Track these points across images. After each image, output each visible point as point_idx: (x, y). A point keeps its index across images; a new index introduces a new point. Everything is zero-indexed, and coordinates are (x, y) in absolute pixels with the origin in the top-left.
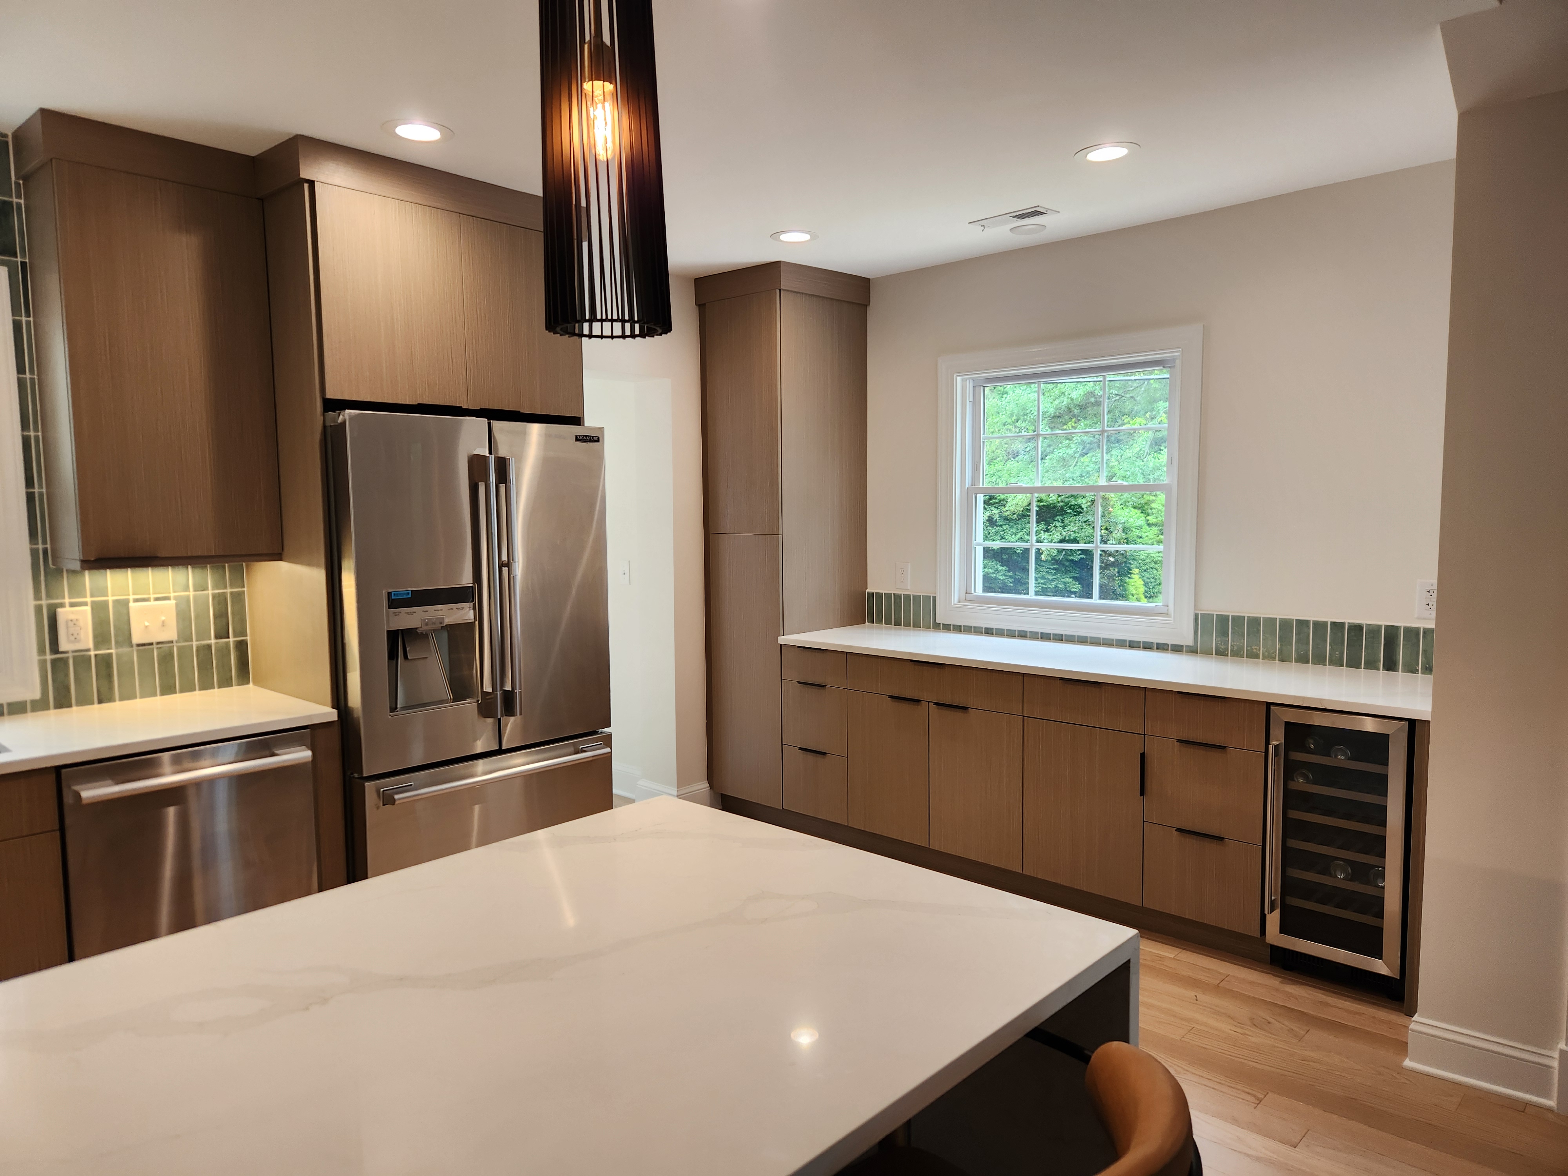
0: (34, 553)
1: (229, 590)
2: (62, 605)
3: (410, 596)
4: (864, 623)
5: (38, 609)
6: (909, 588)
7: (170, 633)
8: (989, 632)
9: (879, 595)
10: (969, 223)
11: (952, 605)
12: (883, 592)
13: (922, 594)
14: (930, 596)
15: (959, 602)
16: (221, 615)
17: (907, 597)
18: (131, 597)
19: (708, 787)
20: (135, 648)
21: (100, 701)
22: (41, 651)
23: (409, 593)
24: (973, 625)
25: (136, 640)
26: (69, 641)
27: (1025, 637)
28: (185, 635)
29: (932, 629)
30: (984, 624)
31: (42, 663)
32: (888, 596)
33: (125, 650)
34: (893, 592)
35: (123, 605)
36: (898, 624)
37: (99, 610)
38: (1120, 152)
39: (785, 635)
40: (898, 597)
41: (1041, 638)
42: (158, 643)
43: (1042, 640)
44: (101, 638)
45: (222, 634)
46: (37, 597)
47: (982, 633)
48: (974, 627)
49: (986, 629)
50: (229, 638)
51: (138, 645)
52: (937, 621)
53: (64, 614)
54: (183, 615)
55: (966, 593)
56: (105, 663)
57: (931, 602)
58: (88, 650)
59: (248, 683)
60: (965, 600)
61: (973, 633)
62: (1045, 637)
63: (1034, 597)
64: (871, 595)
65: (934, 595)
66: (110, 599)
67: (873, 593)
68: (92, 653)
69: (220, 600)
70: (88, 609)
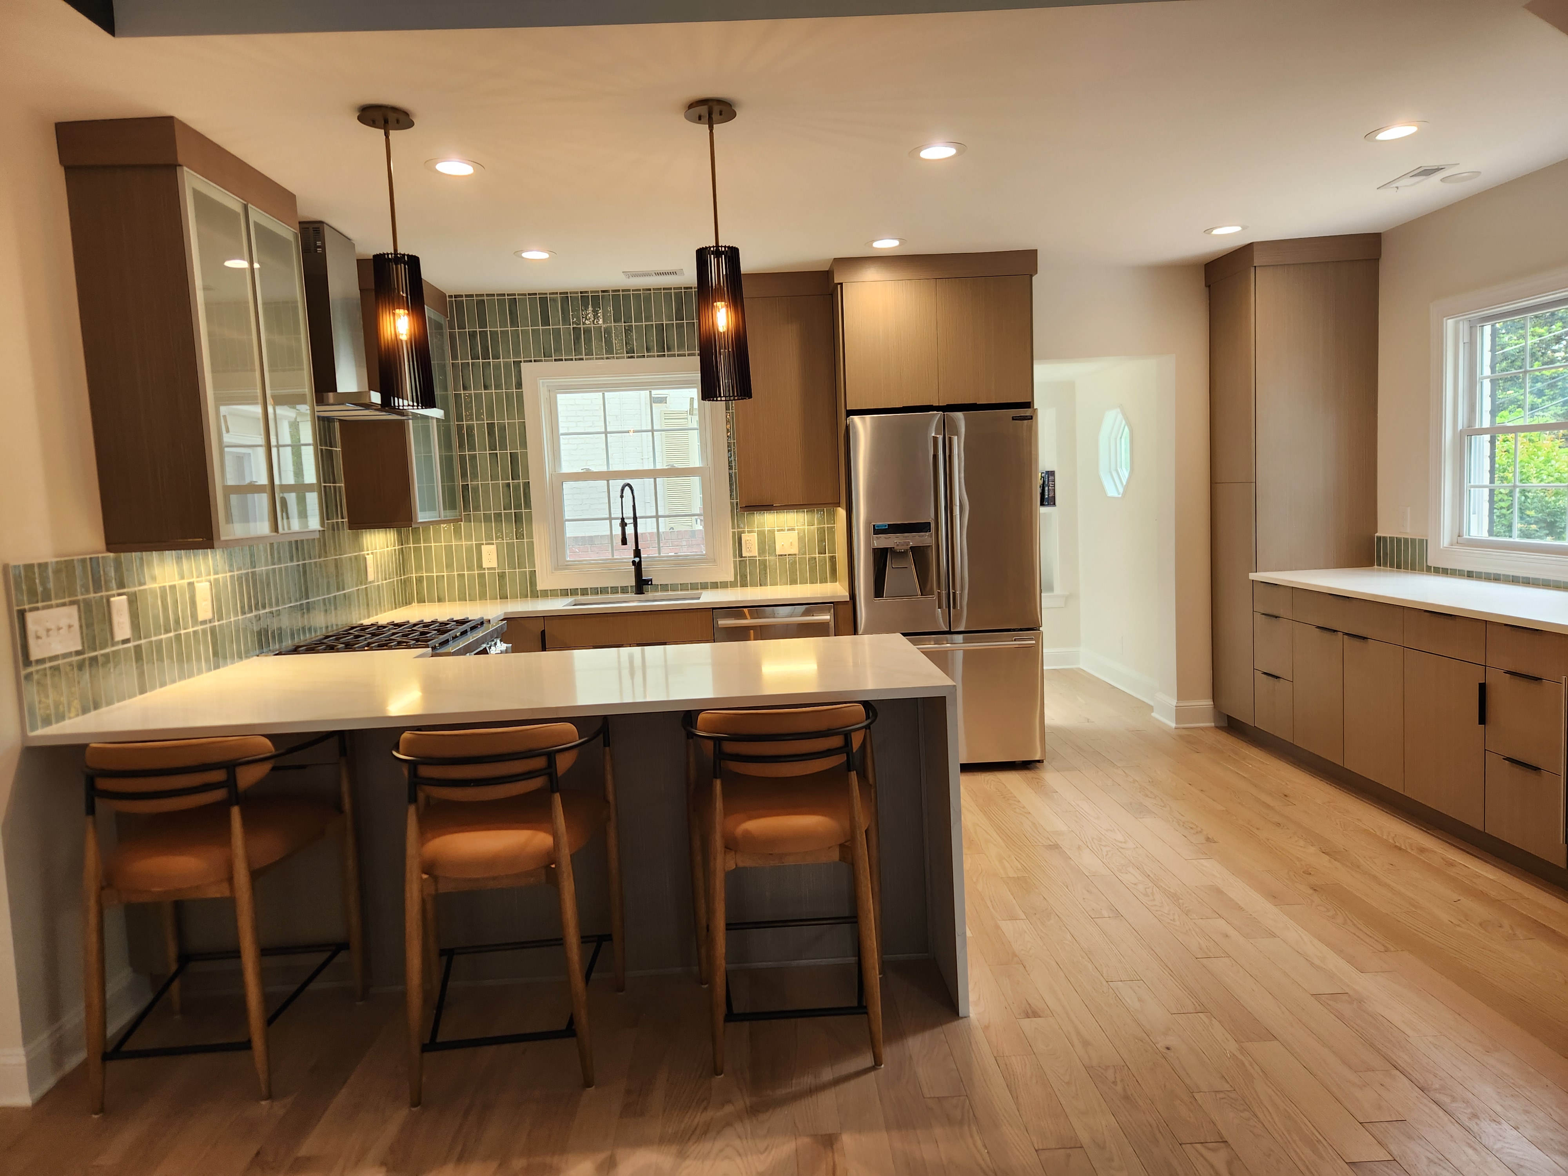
0: (732, 504)
1: (826, 526)
2: (744, 532)
3: (887, 527)
4: (1373, 565)
5: (734, 533)
6: (1408, 531)
7: (795, 550)
8: (1470, 575)
9: (1385, 538)
10: (1378, 189)
11: (1441, 548)
12: (1388, 535)
13: (1417, 538)
14: (1424, 540)
15: (1452, 545)
16: (822, 540)
17: (1406, 540)
18: (776, 529)
19: (1212, 705)
20: (777, 557)
21: (761, 585)
22: (735, 557)
23: (886, 526)
24: (1458, 568)
25: (777, 553)
26: (747, 552)
27: (1499, 580)
28: (802, 550)
29: (1425, 572)
30: (1467, 568)
31: (735, 562)
32: (1392, 539)
33: (773, 558)
34: (1396, 536)
35: (772, 532)
36: (1399, 567)
37: (761, 534)
38: (1411, 130)
39: (1259, 572)
40: (1399, 540)
41: (1512, 581)
42: (789, 555)
43: (1513, 583)
44: (762, 551)
45: (822, 552)
46: (733, 528)
47: (1464, 576)
48: (1459, 570)
49: (1468, 572)
50: (826, 554)
51: (779, 555)
52: (1428, 564)
53: (744, 537)
54: (801, 539)
55: (1459, 536)
56: (763, 563)
57: (1423, 544)
58: (756, 557)
59: (836, 582)
60: (1457, 543)
61: (1457, 576)
62: (1515, 580)
63: (1517, 540)
64: (1379, 538)
65: (1426, 538)
66: (766, 529)
67: (1381, 537)
68: (758, 558)
69: (821, 531)
70: (756, 534)
